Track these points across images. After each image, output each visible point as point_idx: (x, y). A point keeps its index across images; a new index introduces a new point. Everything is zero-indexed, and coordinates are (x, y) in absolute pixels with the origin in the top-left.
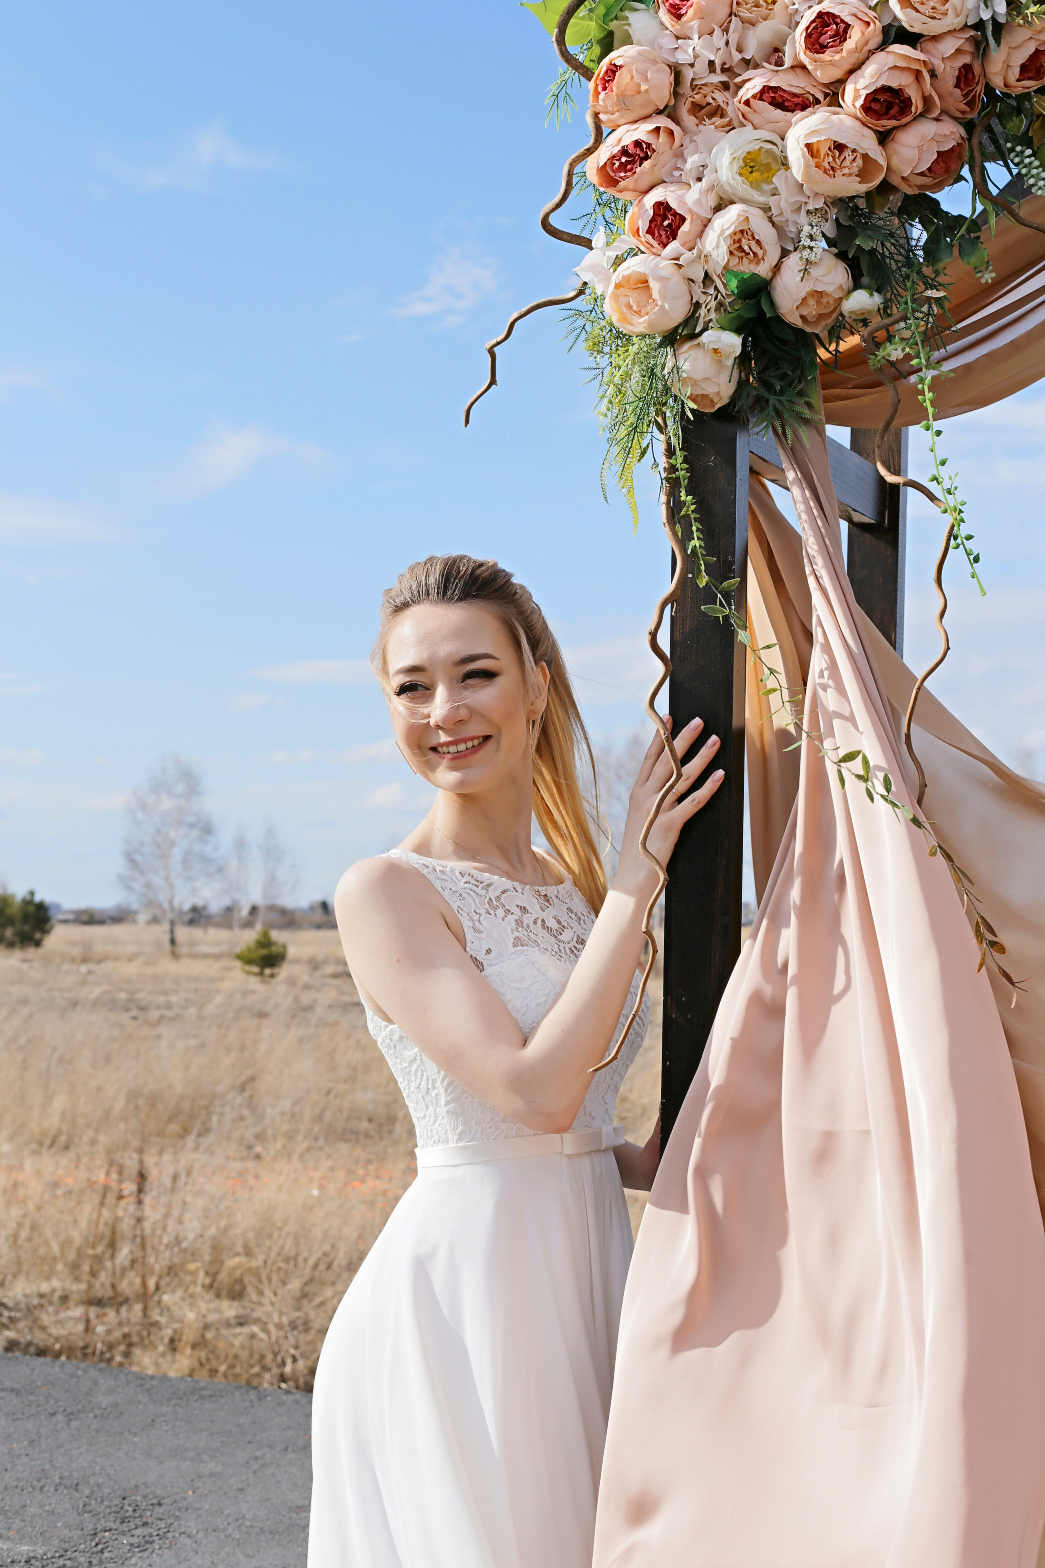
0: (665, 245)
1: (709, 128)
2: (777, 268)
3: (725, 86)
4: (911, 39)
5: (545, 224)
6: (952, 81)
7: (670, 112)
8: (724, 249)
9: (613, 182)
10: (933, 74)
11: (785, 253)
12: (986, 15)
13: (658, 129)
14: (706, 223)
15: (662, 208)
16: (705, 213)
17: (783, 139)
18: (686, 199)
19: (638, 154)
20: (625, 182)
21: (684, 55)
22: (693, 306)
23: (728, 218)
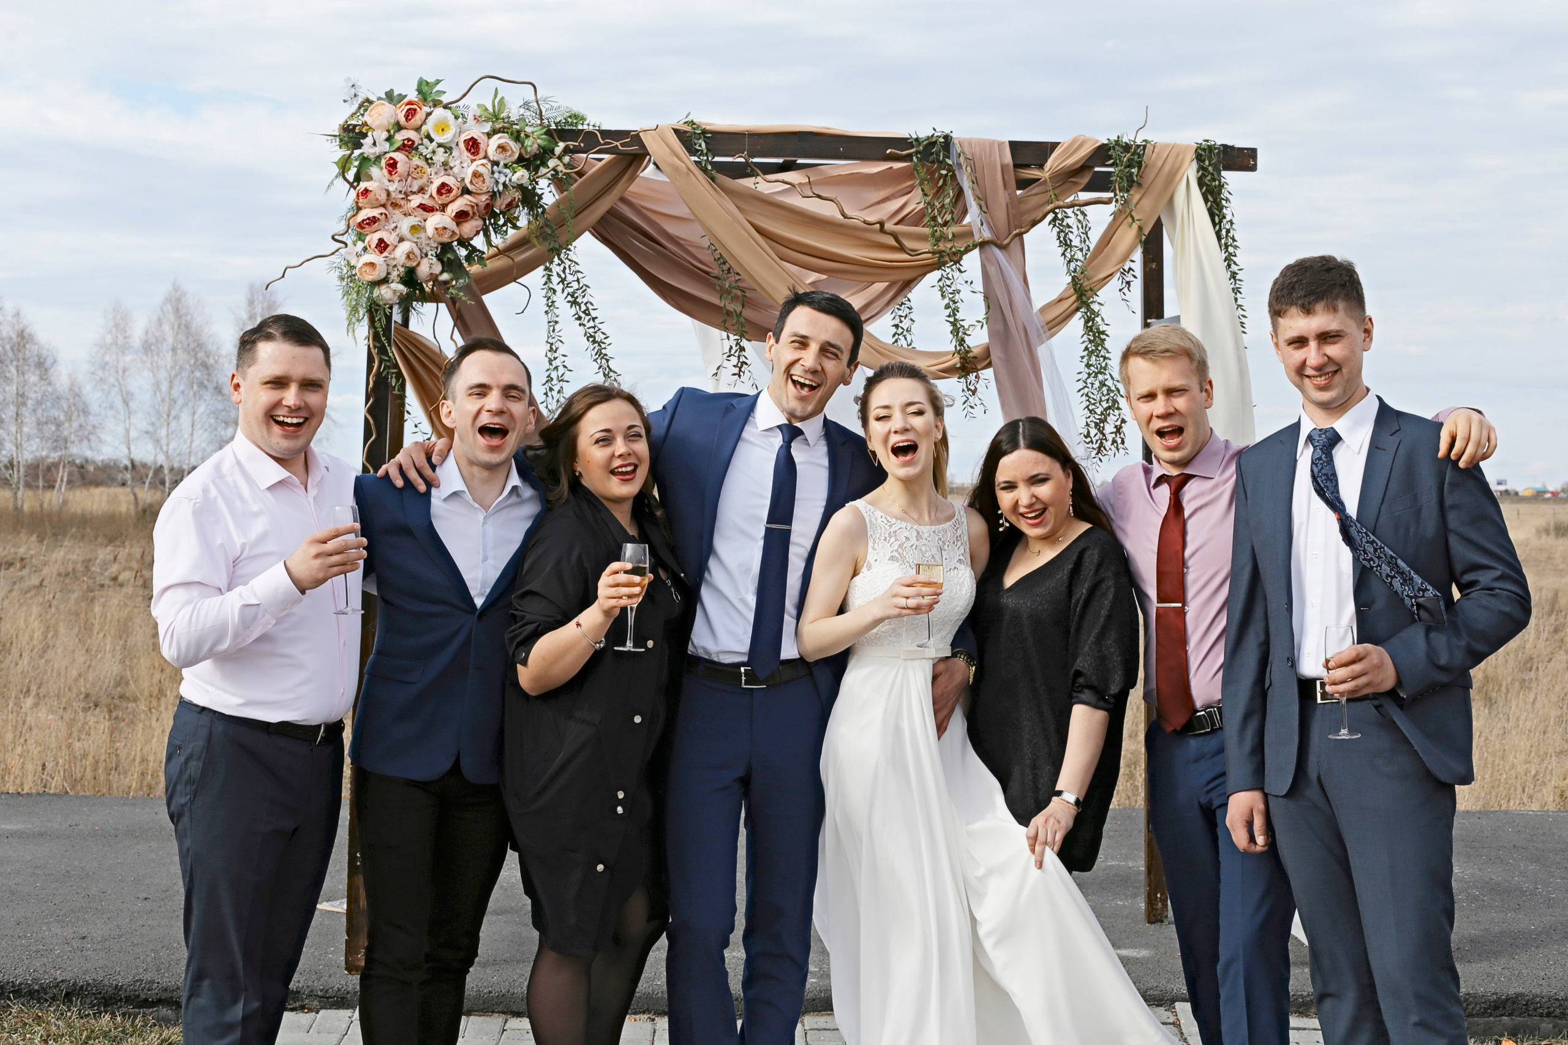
0: (381, 253)
1: (397, 214)
2: (418, 264)
3: (403, 199)
4: (469, 192)
5: (333, 238)
6: (482, 208)
7: (384, 206)
8: (404, 257)
9: (363, 228)
10: (477, 205)
11: (422, 257)
12: (496, 190)
13: (381, 214)
14: (396, 246)
15: (381, 241)
16: (395, 242)
17: (425, 220)
18: (390, 238)
19: (373, 220)
20: (368, 229)
21: (392, 188)
22: (388, 274)
23: (405, 247)
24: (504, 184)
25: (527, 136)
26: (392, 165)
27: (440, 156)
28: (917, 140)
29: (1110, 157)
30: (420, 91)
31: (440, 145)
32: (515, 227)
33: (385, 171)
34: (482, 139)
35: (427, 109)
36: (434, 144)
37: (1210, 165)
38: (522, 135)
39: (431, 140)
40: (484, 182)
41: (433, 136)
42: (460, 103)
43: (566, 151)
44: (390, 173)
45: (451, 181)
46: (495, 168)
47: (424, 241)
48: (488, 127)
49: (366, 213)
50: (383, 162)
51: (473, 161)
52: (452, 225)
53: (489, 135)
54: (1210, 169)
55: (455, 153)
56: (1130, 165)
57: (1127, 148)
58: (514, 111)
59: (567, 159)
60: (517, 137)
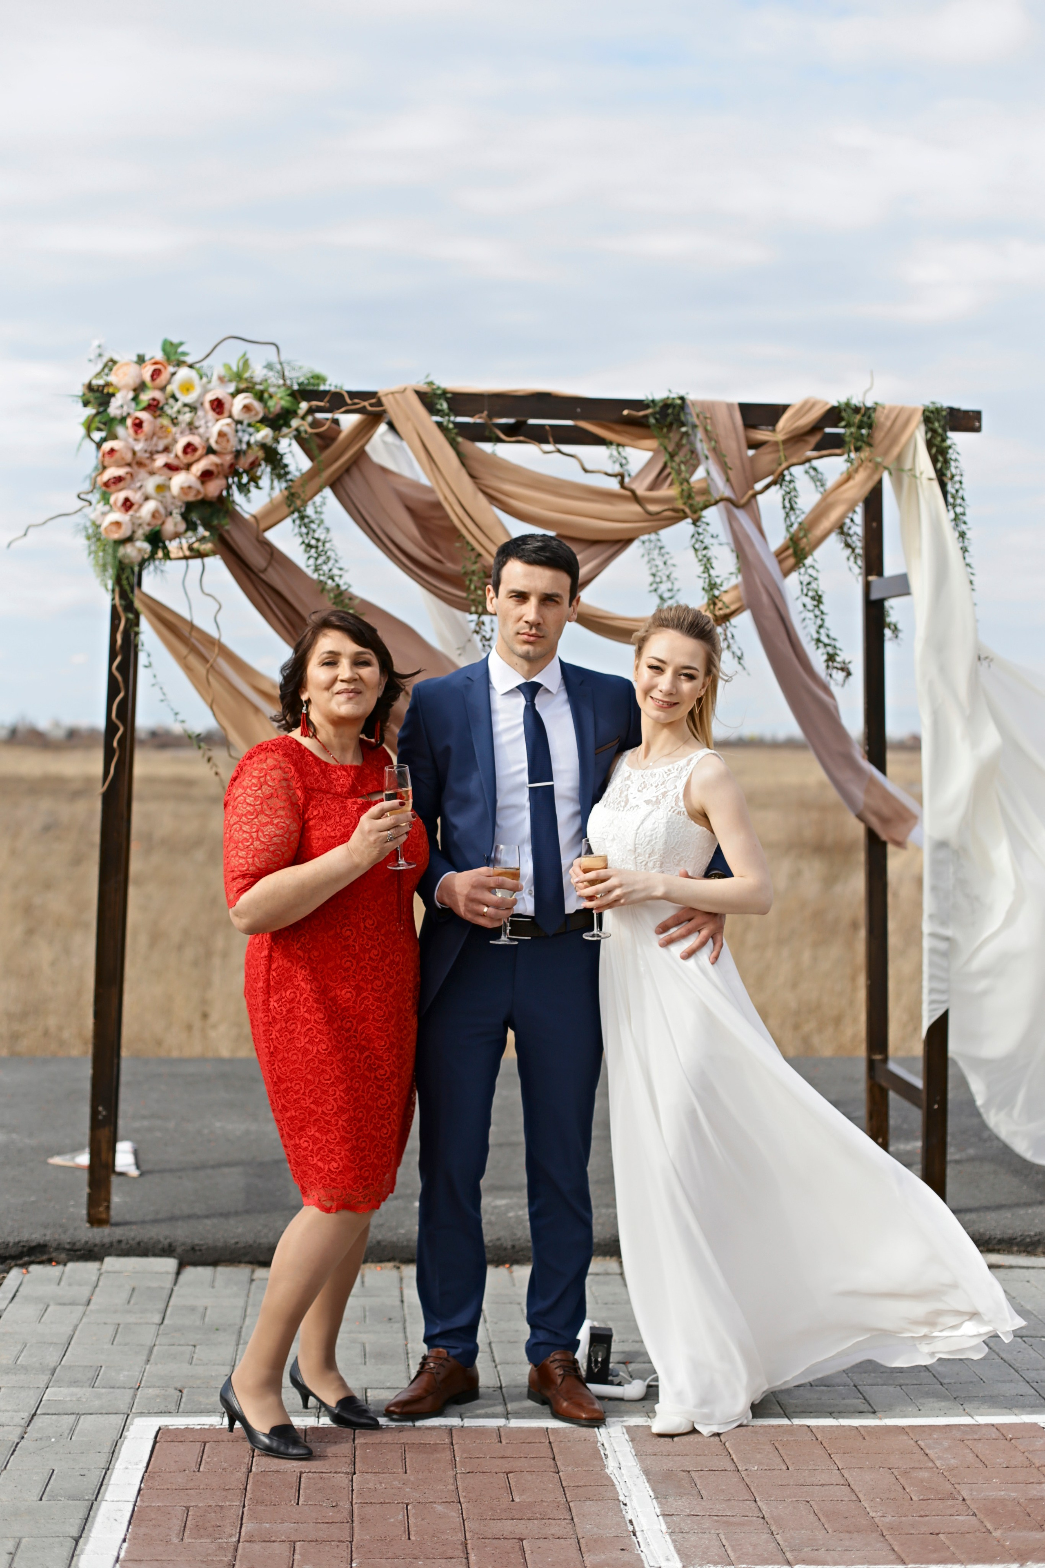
0: (127, 511)
1: (142, 473)
2: (163, 523)
3: (148, 458)
4: (214, 452)
5: (79, 497)
6: (227, 467)
7: (129, 465)
8: (149, 516)
9: (108, 487)
10: (221, 464)
11: (166, 516)
12: (240, 449)
13: (127, 473)
14: (141, 505)
15: (127, 500)
16: (141, 501)
17: (170, 479)
18: (135, 497)
19: (119, 479)
20: (113, 488)
21: (139, 447)
22: (134, 532)
23: (150, 506)
24: (248, 444)
25: (271, 396)
26: (138, 425)
27: (187, 417)
28: (653, 401)
29: (842, 419)
30: (164, 350)
31: (185, 405)
32: (258, 487)
33: (131, 431)
34: (226, 399)
35: (171, 369)
36: (179, 404)
37: (940, 426)
38: (266, 395)
39: (176, 400)
40: (228, 441)
41: (178, 395)
42: (205, 363)
43: (311, 411)
44: (136, 432)
45: (196, 440)
46: (239, 427)
47: (169, 500)
48: (232, 388)
49: (113, 472)
50: (129, 422)
51: (217, 420)
52: (197, 484)
53: (234, 395)
54: (940, 431)
55: (200, 413)
56: (860, 427)
57: (857, 410)
58: (258, 372)
59: (310, 419)
60: (260, 397)
